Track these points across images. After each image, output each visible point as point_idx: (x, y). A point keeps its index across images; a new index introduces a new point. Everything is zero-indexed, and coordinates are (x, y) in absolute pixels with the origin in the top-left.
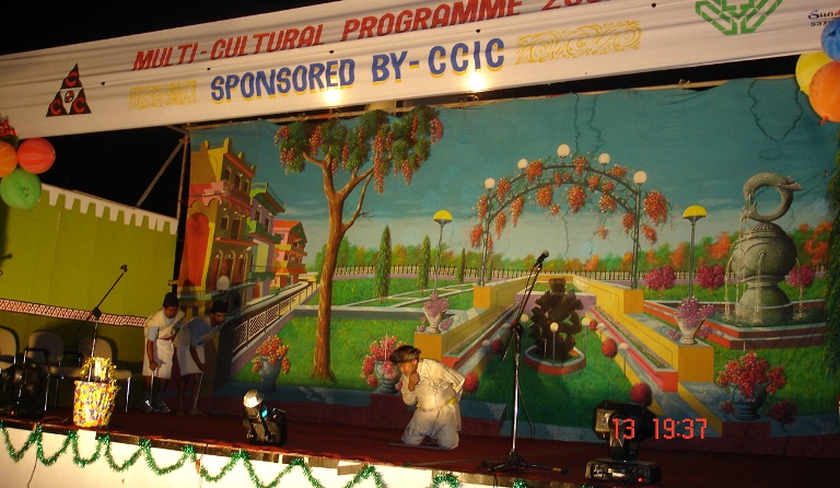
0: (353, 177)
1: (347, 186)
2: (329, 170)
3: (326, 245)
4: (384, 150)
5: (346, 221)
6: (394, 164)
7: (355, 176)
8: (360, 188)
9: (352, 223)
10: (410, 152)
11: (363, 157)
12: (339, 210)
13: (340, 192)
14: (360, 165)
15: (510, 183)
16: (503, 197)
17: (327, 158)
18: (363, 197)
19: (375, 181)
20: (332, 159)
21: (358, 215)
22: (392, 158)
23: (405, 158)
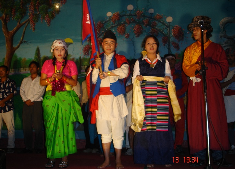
0: (18, 24)
1: (15, 28)
2: (5, 21)
3: (4, 58)
4: (35, 10)
5: (15, 46)
6: (41, 17)
7: (19, 23)
8: (23, 29)
9: (18, 47)
10: (49, 10)
11: (23, 13)
12: (11, 40)
13: (11, 31)
14: (22, 18)
15: (103, 24)
16: (100, 30)
17: (4, 15)
18: (24, 33)
19: (30, 25)
20: (6, 15)
21: (21, 43)
22: (40, 14)
23: (46, 14)
